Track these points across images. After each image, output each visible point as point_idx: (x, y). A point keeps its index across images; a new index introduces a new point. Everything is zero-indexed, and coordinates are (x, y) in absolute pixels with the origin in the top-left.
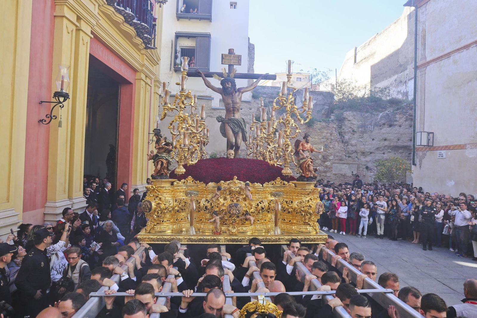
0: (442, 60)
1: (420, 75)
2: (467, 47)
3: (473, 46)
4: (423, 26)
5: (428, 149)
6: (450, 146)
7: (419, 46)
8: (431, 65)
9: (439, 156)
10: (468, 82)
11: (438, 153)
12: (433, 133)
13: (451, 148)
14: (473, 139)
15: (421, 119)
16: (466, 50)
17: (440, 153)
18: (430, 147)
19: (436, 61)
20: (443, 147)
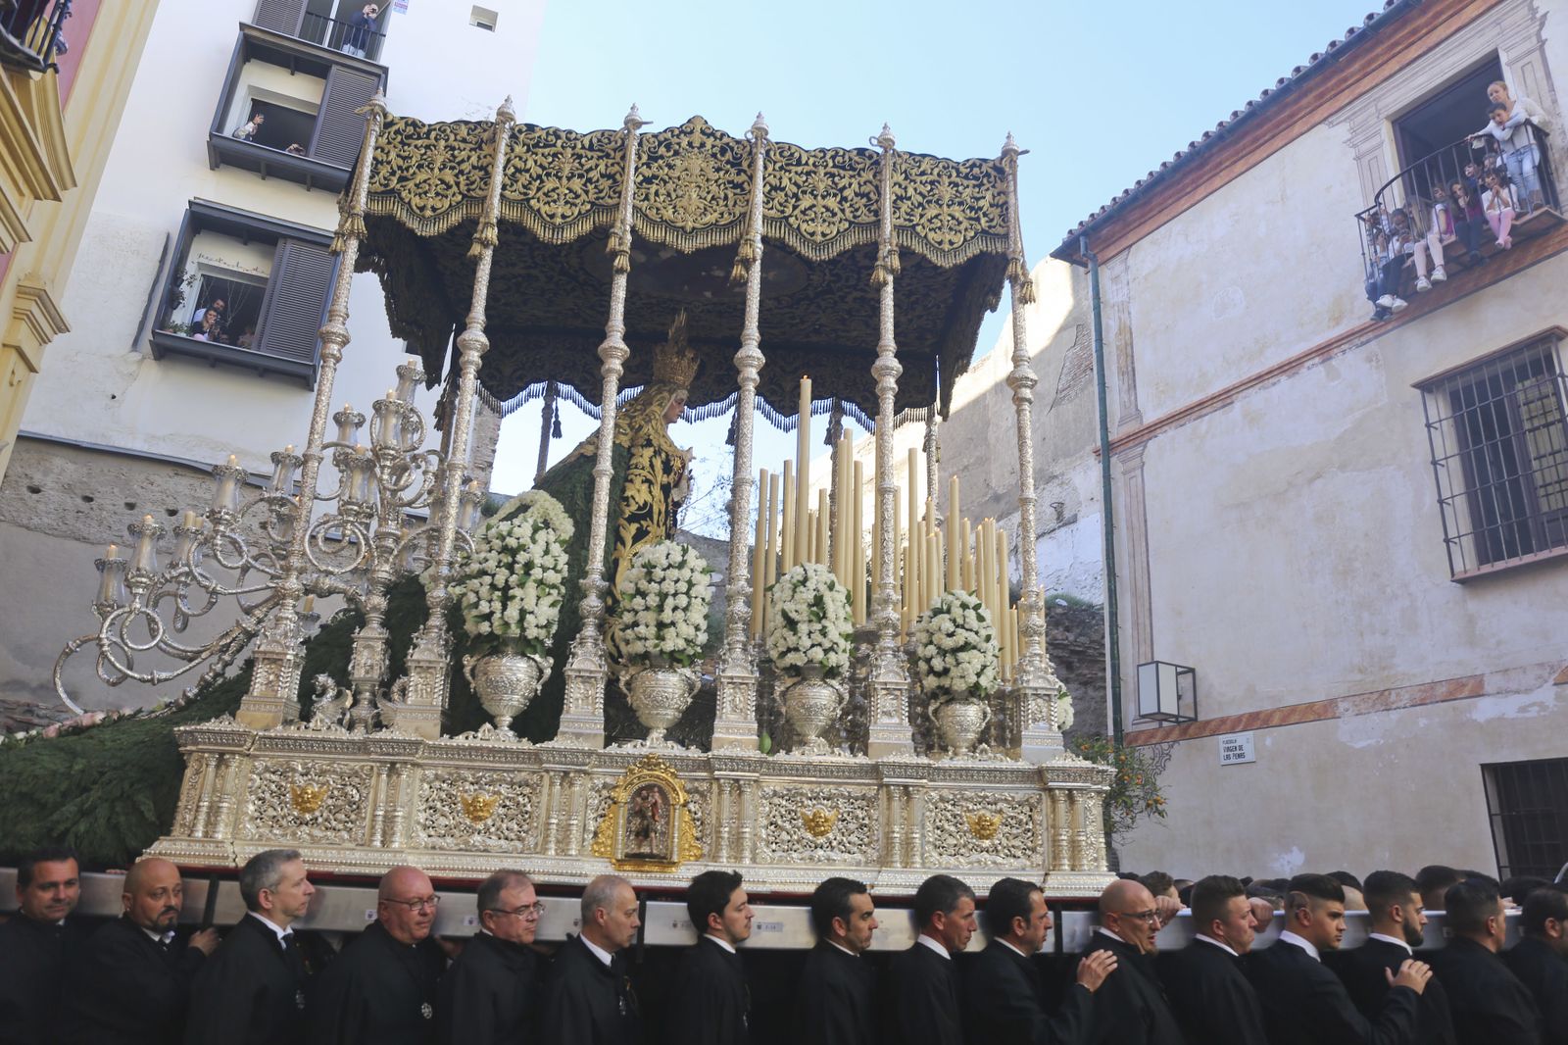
0: (1201, 417)
1: (1124, 473)
2: (1289, 367)
3: (1311, 362)
4: (1120, 318)
5: (1177, 732)
6: (1270, 715)
7: (1113, 379)
8: (1161, 437)
9: (1228, 757)
10: (1311, 481)
11: (1222, 746)
12: (1192, 671)
13: (1276, 720)
14: (1359, 677)
15: (1136, 624)
16: (1290, 377)
17: (1231, 742)
18: (1188, 726)
19: (1182, 422)
20: (1239, 719)
